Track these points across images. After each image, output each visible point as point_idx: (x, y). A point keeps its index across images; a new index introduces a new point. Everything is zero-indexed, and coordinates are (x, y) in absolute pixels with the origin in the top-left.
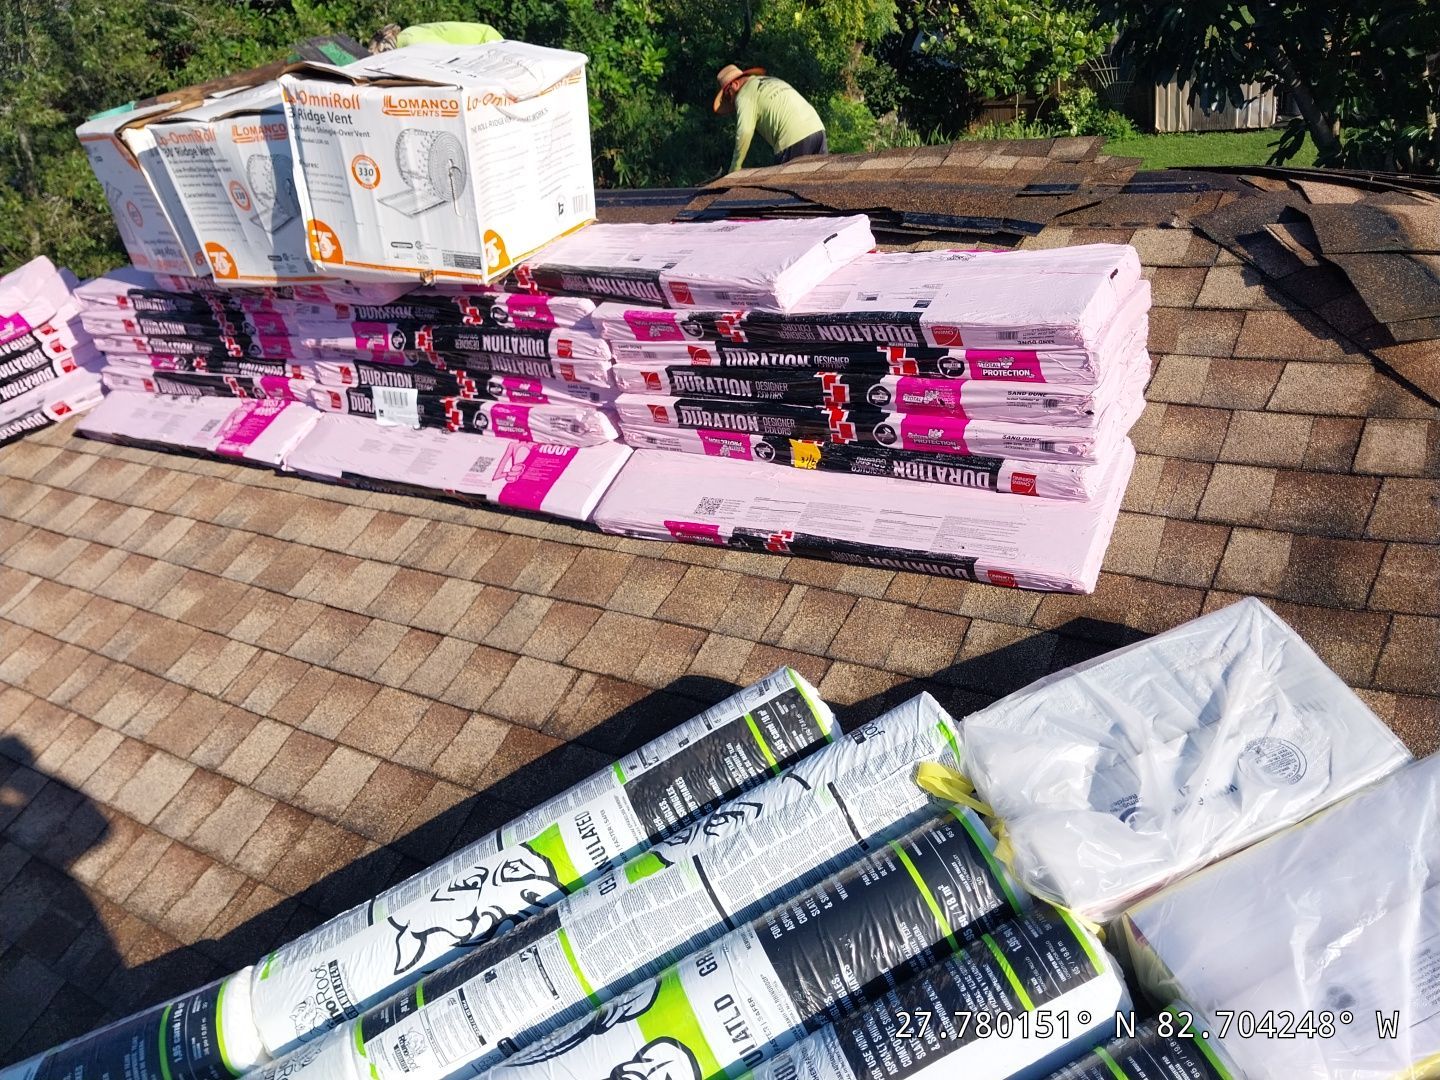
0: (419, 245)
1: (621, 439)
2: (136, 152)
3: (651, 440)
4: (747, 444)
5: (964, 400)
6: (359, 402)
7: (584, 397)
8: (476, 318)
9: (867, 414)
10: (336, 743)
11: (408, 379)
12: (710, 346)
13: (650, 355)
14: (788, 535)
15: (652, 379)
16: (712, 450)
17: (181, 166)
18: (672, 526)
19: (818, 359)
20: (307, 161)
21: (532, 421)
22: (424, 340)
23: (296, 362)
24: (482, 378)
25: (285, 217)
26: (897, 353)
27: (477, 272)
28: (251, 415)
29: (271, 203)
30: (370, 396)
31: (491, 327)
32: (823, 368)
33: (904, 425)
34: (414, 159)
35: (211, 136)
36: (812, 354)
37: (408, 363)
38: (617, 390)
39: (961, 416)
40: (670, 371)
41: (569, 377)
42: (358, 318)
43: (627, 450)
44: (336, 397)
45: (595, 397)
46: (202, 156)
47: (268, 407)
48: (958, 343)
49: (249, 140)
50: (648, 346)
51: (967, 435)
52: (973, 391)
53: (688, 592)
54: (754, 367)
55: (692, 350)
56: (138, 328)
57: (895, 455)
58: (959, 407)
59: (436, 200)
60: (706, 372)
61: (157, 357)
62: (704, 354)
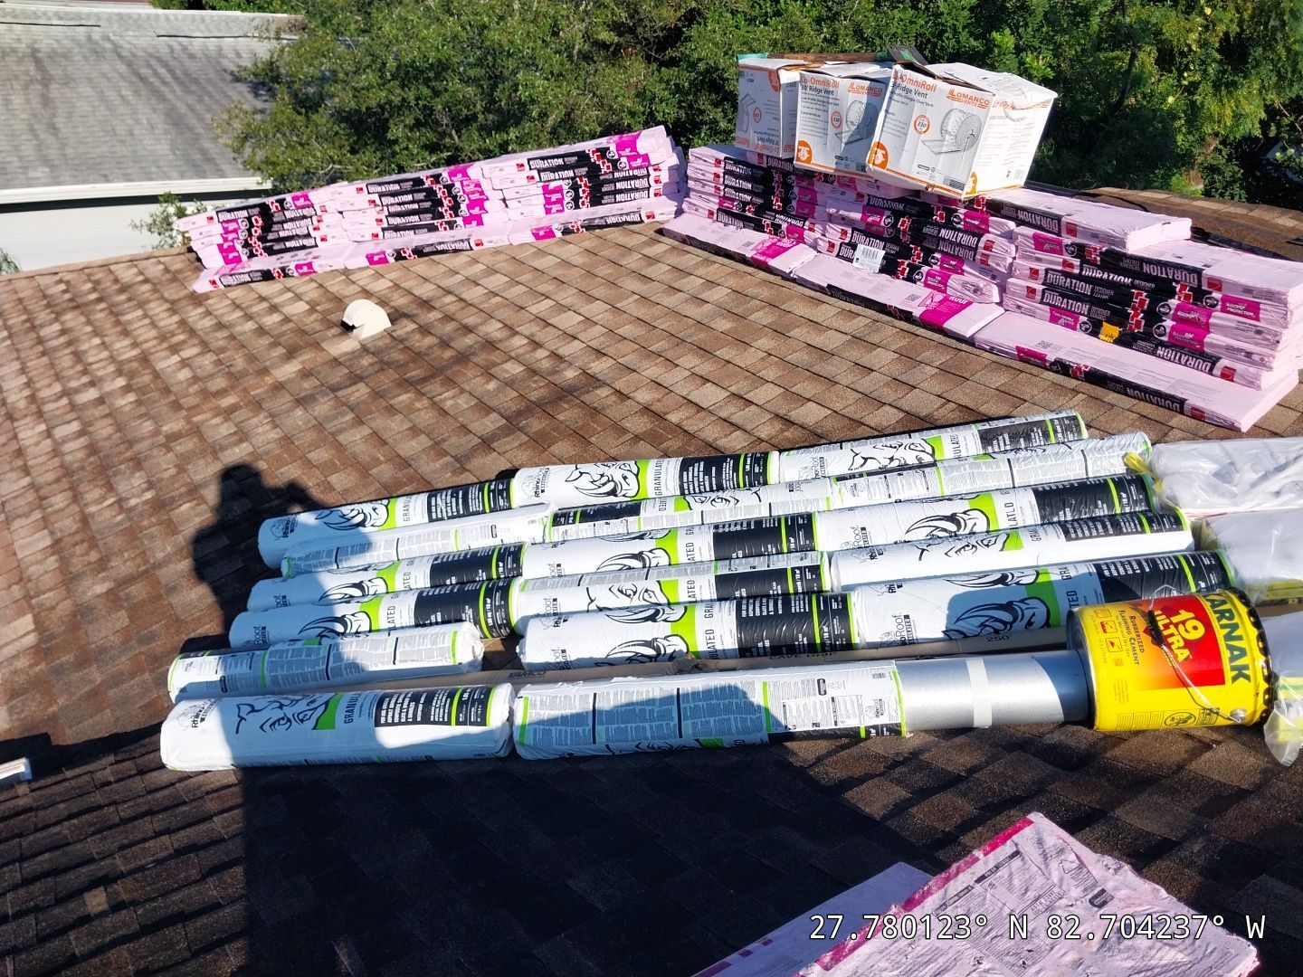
0: (933, 170)
1: (1000, 304)
2: (782, 82)
3: (1019, 307)
4: (1076, 320)
5: (1211, 320)
6: (846, 252)
7: (987, 275)
8: (942, 218)
9: (1153, 317)
10: (809, 400)
11: (882, 244)
12: (1077, 262)
13: (1039, 260)
14: (1086, 367)
15: (1034, 273)
16: (1054, 320)
17: (807, 96)
18: (1019, 350)
19: (1137, 282)
20: (890, 111)
21: (950, 282)
22: (905, 223)
23: (813, 221)
24: (928, 253)
25: (858, 137)
26: (1183, 288)
27: (960, 191)
28: (774, 244)
29: (853, 128)
30: (855, 250)
31: (949, 225)
32: (1136, 288)
33: (1173, 328)
34: (952, 125)
35: (836, 85)
36: (1134, 278)
37: (886, 235)
38: (1010, 273)
39: (1206, 329)
40: (1047, 271)
41: (984, 262)
42: (868, 204)
43: (1002, 310)
44: (832, 245)
45: (994, 277)
46: (825, 94)
47: (785, 243)
48: (1219, 290)
49: (858, 92)
50: (1040, 254)
51: (1206, 340)
52: (1217, 318)
53: (1018, 383)
54: (1098, 279)
55: (1065, 261)
56: (722, 179)
57: (1162, 344)
58: (1207, 324)
59: (954, 149)
60: (1067, 275)
61: (724, 198)
62: (1071, 266)
